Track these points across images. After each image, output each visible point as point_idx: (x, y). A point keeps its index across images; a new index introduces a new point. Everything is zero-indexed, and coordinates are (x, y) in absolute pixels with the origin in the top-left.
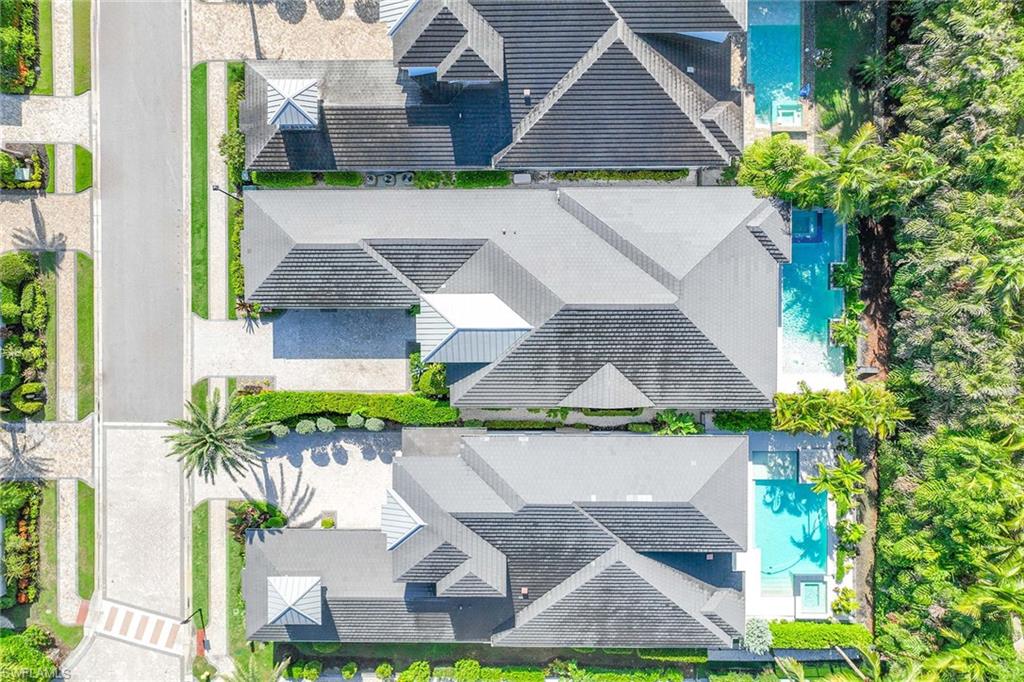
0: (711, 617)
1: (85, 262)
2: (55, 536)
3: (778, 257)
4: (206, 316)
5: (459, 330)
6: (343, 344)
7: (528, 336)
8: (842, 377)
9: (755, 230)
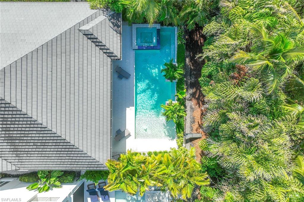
3: (110, 55)
8: (175, 141)
9: (87, 33)
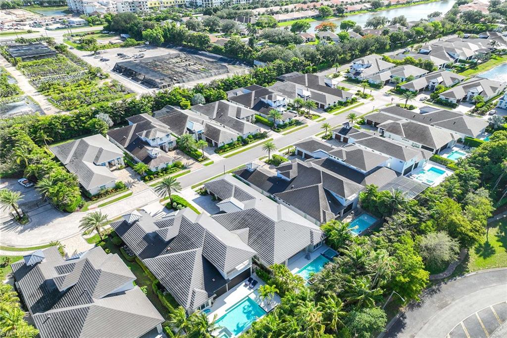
0: (194, 292)
1: (189, 171)
2: (114, 195)
3: (312, 241)
4: (192, 189)
5: (231, 202)
6: (207, 207)
7: (240, 210)
